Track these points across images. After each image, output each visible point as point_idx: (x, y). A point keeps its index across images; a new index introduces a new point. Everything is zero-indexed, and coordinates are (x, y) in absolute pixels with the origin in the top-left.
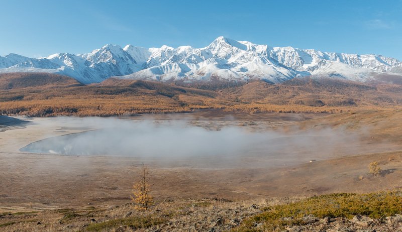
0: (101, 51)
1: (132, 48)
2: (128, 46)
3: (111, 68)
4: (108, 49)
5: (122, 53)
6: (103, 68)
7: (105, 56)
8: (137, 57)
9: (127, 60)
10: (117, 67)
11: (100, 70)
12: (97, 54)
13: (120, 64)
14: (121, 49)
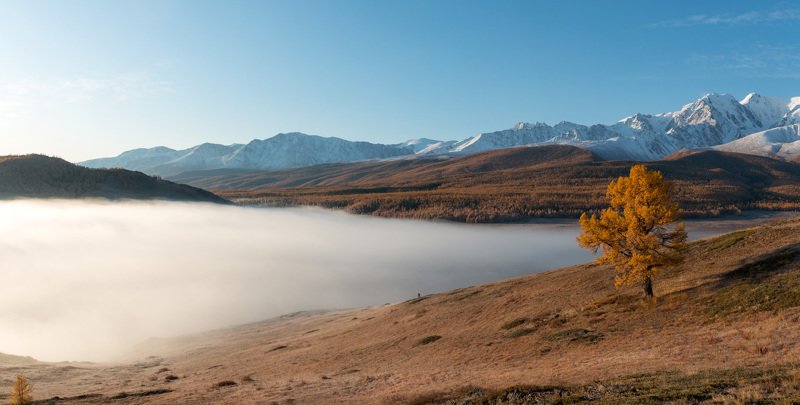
0: (694, 106)
1: (757, 98)
2: (750, 95)
3: (705, 135)
4: (708, 102)
5: (734, 107)
6: (691, 136)
7: (699, 115)
8: (766, 115)
9: (743, 119)
10: (716, 134)
11: (682, 140)
12: (687, 112)
13: (725, 129)
14: (735, 102)
